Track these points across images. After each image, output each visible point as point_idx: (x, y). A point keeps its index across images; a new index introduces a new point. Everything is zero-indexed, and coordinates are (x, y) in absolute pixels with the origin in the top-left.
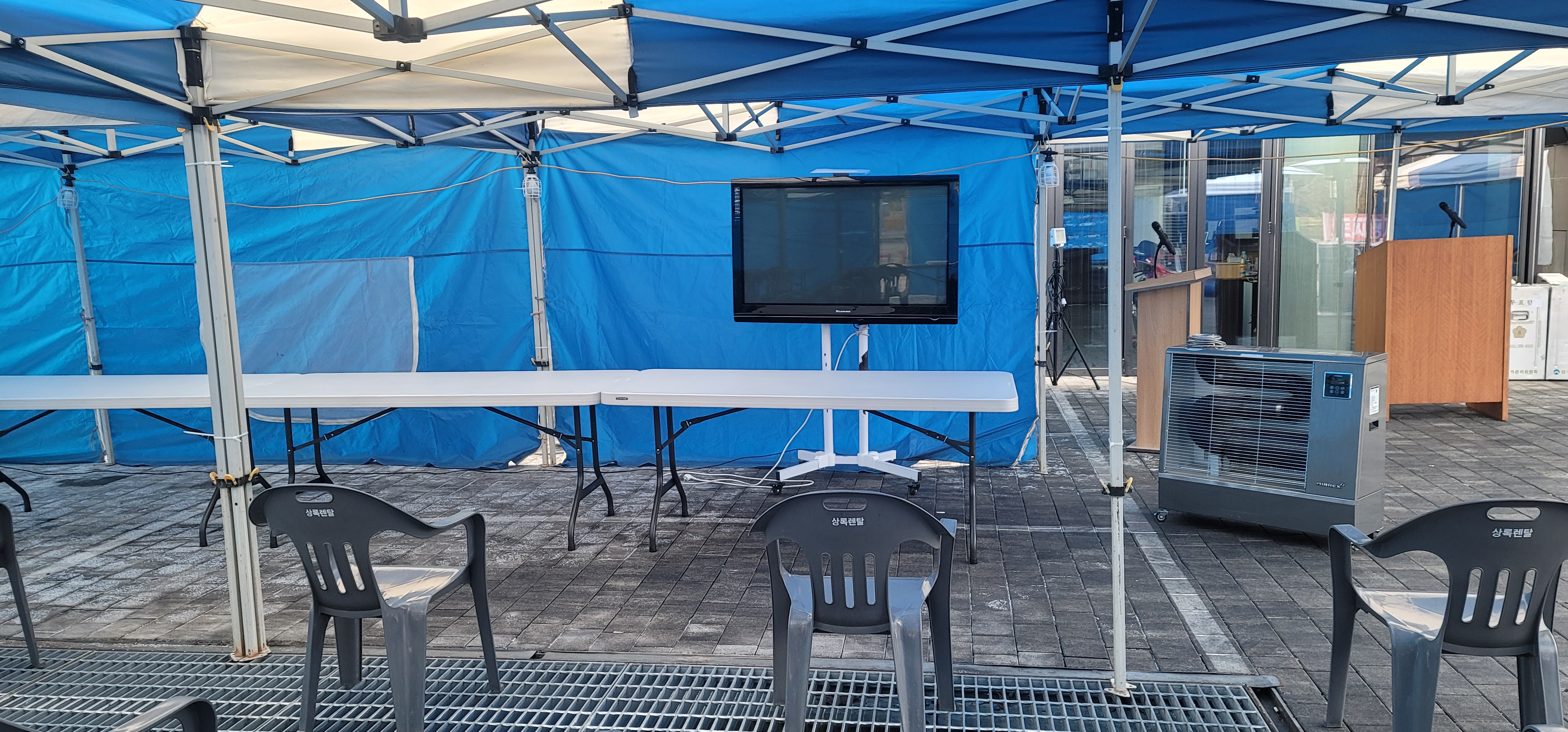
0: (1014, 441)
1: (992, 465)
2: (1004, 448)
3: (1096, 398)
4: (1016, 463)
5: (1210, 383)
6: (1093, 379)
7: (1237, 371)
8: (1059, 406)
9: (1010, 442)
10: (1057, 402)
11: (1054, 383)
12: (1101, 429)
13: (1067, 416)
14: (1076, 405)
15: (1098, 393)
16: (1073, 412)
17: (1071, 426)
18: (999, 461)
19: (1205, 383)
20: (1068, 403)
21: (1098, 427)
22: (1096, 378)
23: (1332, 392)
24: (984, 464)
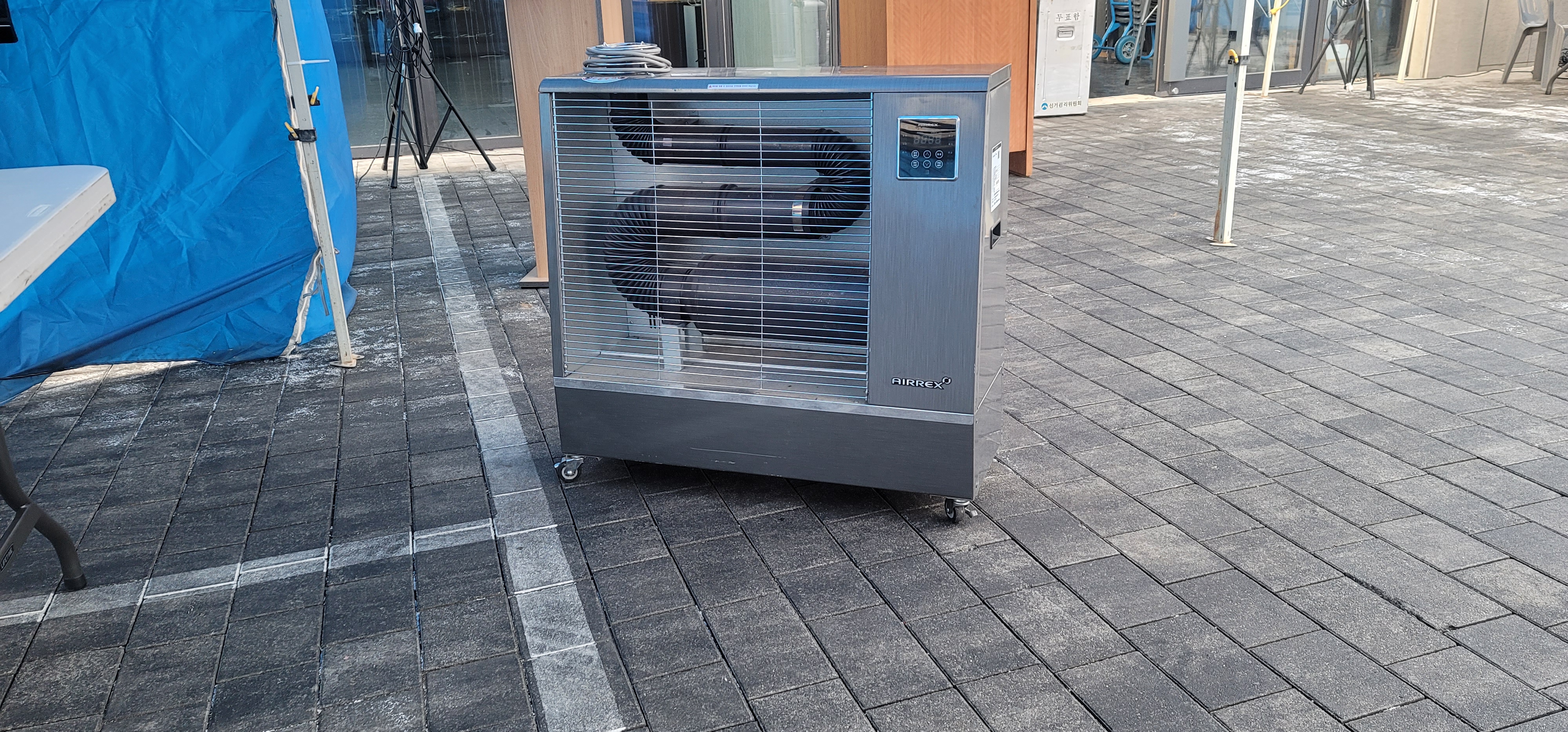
0: (274, 303)
1: (237, 359)
2: (256, 320)
3: (488, 186)
4: (291, 347)
5: (644, 160)
6: (483, 154)
7: (698, 128)
8: (423, 205)
9: (267, 307)
10: (421, 199)
11: (423, 165)
12: (484, 244)
13: (433, 223)
14: (452, 200)
15: (491, 178)
16: (444, 214)
17: (435, 243)
18: (253, 349)
19: (636, 161)
20: (440, 197)
21: (479, 241)
22: (487, 153)
23: (915, 164)
24: (220, 357)
